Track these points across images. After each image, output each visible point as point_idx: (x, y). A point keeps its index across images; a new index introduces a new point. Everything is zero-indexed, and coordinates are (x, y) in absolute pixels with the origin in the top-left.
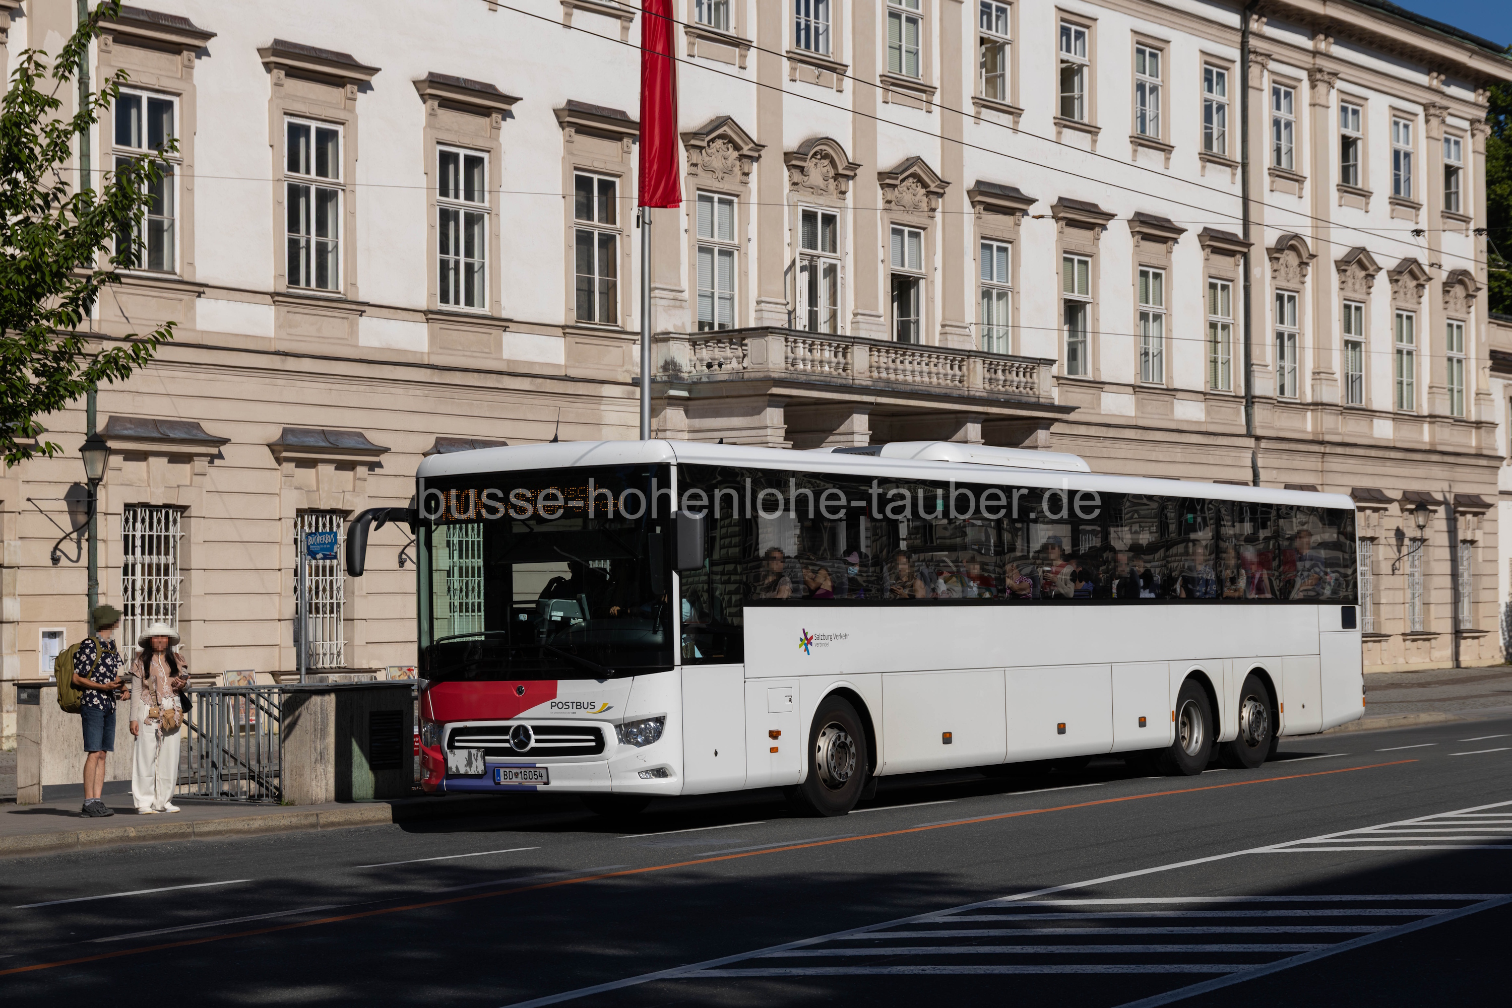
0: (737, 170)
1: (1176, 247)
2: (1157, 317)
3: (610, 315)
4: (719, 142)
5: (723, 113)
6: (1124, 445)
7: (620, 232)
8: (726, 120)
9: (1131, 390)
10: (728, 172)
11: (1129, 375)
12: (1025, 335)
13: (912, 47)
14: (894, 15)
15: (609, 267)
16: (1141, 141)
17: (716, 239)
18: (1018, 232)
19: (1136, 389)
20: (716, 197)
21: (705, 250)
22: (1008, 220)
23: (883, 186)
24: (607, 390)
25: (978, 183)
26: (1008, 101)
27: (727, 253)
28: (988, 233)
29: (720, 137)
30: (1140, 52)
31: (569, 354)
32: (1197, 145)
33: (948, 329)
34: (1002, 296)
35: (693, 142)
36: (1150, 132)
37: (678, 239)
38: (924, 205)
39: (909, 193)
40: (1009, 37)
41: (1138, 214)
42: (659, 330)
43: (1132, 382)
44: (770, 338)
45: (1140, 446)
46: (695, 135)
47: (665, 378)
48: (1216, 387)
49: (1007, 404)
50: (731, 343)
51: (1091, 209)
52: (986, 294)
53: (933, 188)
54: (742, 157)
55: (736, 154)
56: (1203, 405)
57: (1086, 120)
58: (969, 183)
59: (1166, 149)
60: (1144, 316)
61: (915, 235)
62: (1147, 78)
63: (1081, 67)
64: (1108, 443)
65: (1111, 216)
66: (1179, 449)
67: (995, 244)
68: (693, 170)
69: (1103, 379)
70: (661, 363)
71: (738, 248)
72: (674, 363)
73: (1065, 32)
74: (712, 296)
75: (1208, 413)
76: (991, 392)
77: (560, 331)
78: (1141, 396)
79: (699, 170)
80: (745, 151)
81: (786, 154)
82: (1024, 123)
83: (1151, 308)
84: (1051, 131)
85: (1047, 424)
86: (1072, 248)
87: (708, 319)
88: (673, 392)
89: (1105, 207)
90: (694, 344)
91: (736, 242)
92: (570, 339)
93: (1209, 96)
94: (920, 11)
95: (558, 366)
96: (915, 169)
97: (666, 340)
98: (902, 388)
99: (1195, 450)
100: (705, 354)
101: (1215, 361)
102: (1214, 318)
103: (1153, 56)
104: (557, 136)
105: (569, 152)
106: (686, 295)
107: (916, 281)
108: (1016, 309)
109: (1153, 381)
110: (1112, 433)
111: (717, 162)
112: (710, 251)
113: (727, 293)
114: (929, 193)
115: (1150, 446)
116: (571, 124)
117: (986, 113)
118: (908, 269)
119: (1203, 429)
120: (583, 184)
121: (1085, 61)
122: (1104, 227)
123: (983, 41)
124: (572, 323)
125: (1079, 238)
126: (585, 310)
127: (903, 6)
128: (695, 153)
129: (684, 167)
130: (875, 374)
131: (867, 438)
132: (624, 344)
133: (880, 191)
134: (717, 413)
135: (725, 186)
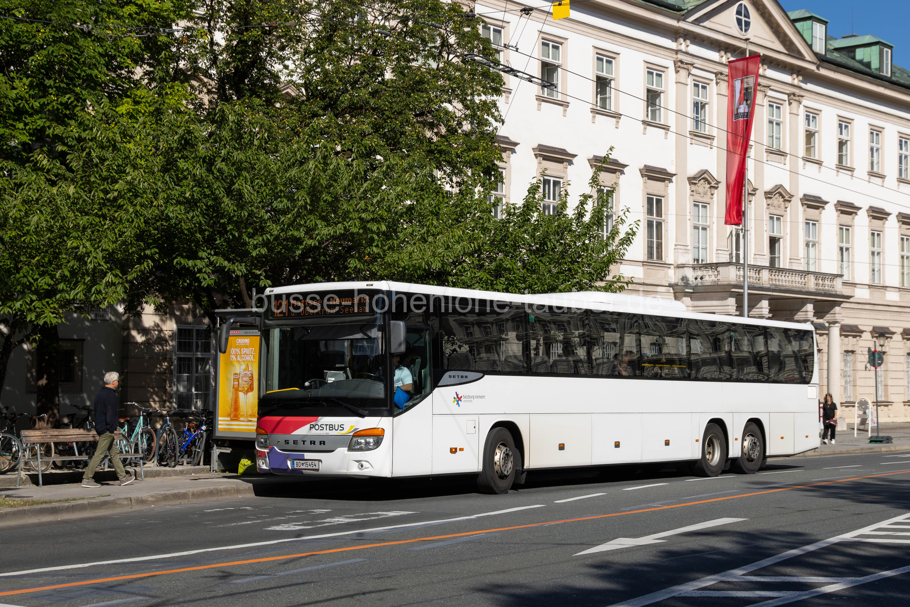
0: (709, 192)
1: (887, 222)
2: (879, 253)
3: (660, 257)
4: (702, 181)
5: (704, 168)
6: (865, 312)
7: (664, 221)
8: (706, 172)
9: (867, 287)
10: (705, 194)
11: (867, 280)
12: (823, 262)
13: (778, 136)
14: (771, 122)
15: (659, 236)
16: (872, 174)
17: (700, 223)
18: (820, 217)
19: (870, 286)
20: (701, 204)
21: (696, 228)
22: (816, 211)
23: (766, 198)
24: (660, 289)
25: (805, 195)
26: (816, 158)
27: (704, 229)
28: (809, 217)
29: (703, 179)
30: (872, 133)
31: (645, 274)
32: (896, 175)
33: (792, 261)
34: (813, 245)
35: (693, 181)
36: (875, 170)
37: (686, 223)
38: (782, 206)
39: (777, 200)
40: (817, 129)
41: (871, 207)
42: (679, 263)
43: (868, 283)
44: (730, 267)
45: (872, 313)
46: (694, 178)
47: (683, 284)
48: (903, 285)
49: (825, 295)
50: (712, 269)
51: (851, 205)
52: (807, 245)
53: (787, 198)
54: (711, 187)
55: (709, 186)
56: (898, 294)
57: (849, 165)
58: (801, 195)
59: (882, 177)
60: (873, 253)
61: (778, 219)
62: (874, 145)
63: (847, 141)
64: (858, 311)
65: (859, 208)
66: (888, 314)
67: (811, 222)
68: (692, 193)
69: (887, 285)
70: (681, 277)
71: (709, 227)
72: (686, 277)
73: (840, 126)
74: (698, 248)
75: (900, 297)
76: (817, 289)
77: (641, 264)
78: (872, 289)
79: (694, 193)
80: (713, 185)
83: (876, 249)
85: (839, 304)
86: (843, 223)
87: (697, 257)
88: (687, 290)
89: (857, 204)
90: (694, 268)
91: (708, 224)
92: (645, 267)
93: (901, 152)
94: (781, 120)
95: (640, 279)
96: (780, 190)
97: (683, 267)
99: (895, 314)
100: (699, 273)
101: (903, 274)
102: (903, 253)
103: (877, 135)
104: (640, 180)
105: (645, 187)
106: (689, 248)
107: (779, 239)
108: (820, 251)
109: (876, 282)
110: (860, 306)
111: (701, 190)
112: (698, 228)
113: (704, 246)
114: (785, 201)
115: (876, 313)
116: (646, 175)
118: (776, 234)
119: (898, 304)
120: (650, 201)
121: (848, 138)
123: (807, 131)
124: (646, 260)
125: (846, 219)
126: (650, 254)
127: (774, 118)
128: (693, 186)
129: (689, 192)
130: (771, 282)
131: (768, 310)
132: (665, 269)
133: (765, 200)
134: (705, 299)
135: (704, 200)
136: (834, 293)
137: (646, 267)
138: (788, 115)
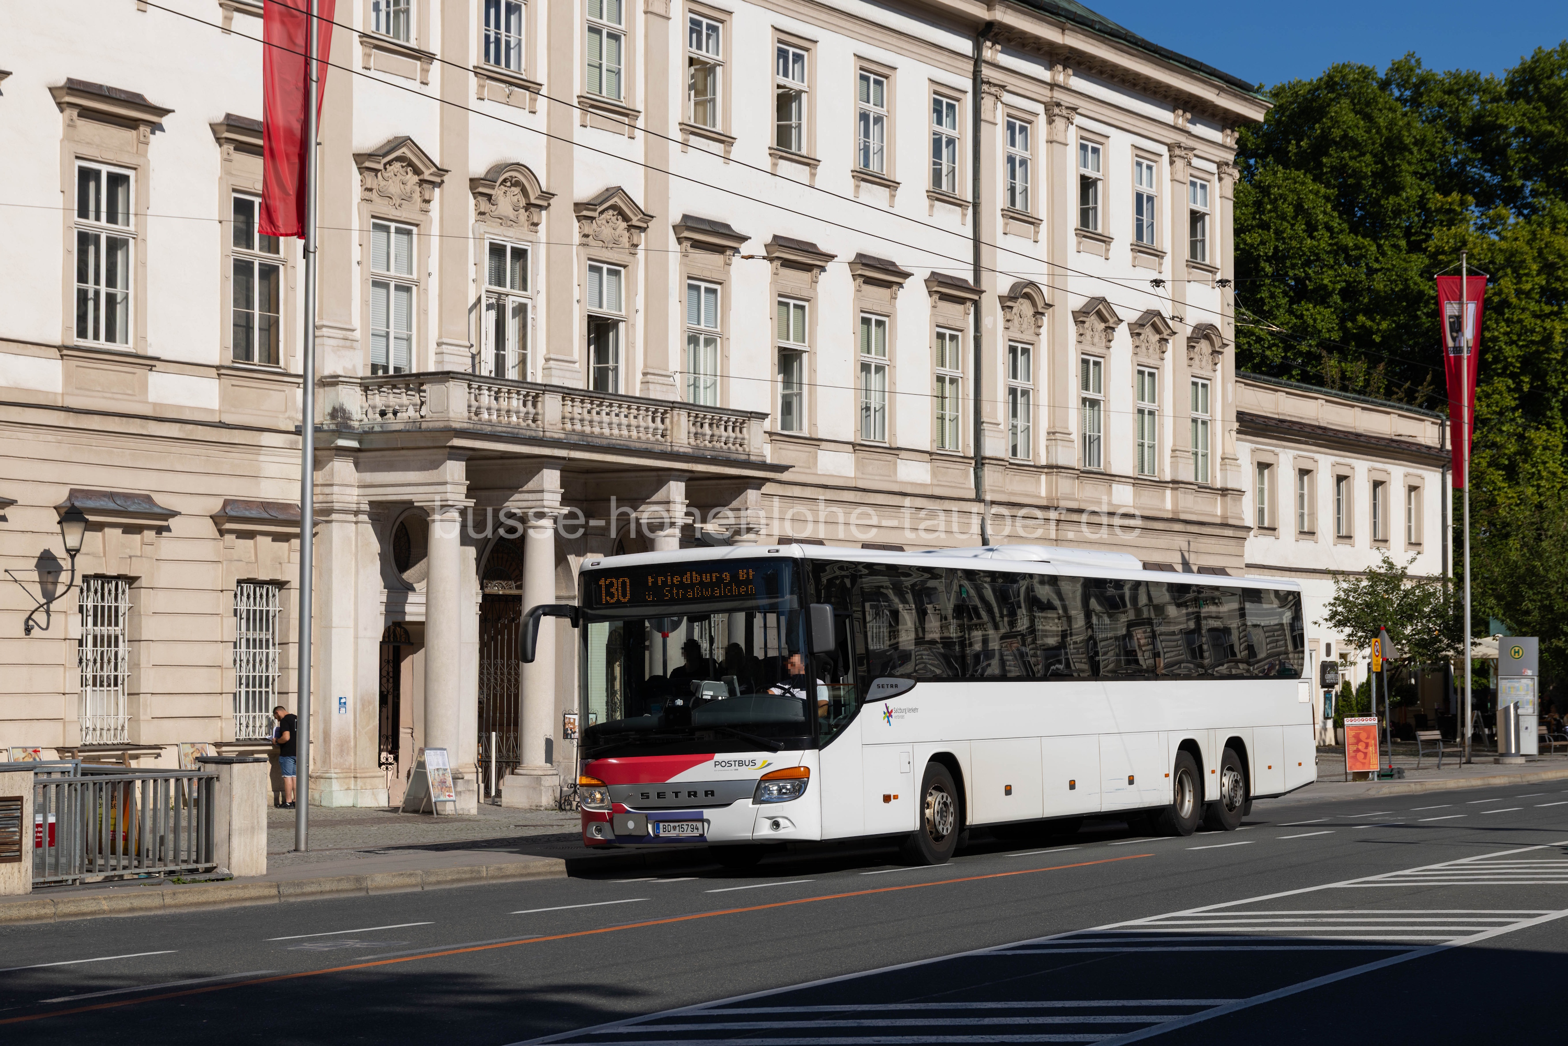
0: (417, 196)
1: (901, 293)
2: (880, 369)
3: (271, 355)
4: (397, 166)
5: (403, 133)
7: (284, 262)
8: (406, 141)
9: (850, 448)
10: (407, 198)
11: (849, 432)
12: (735, 386)
13: (614, 66)
14: (594, 30)
15: (271, 301)
16: (864, 176)
17: (392, 273)
18: (728, 273)
19: (856, 447)
20: (393, 225)
21: (380, 284)
22: (717, 259)
23: (579, 218)
24: (268, 439)
25: (685, 217)
26: (719, 129)
27: (404, 289)
28: (696, 273)
29: (398, 159)
30: (864, 78)
31: (223, 398)
32: (926, 182)
33: (650, 378)
34: (709, 342)
35: (367, 164)
36: (874, 167)
37: (350, 272)
38: (625, 240)
39: (609, 226)
40: (720, 58)
41: (860, 256)
42: (327, 372)
43: (852, 439)
44: (451, 384)
46: (370, 156)
47: (333, 427)
48: (943, 446)
49: (714, 461)
50: (408, 388)
51: (809, 249)
52: (693, 340)
53: (635, 222)
54: (422, 182)
55: (416, 179)
56: (928, 466)
57: (804, 152)
58: (675, 217)
59: (891, 185)
60: (865, 367)
61: (614, 273)
62: (871, 107)
63: (799, 92)
65: (830, 257)
67: (703, 285)
68: (368, 195)
69: (820, 436)
70: (327, 409)
71: (417, 284)
72: (343, 410)
73: (782, 54)
74: (387, 335)
75: (934, 474)
76: (697, 447)
77: (214, 371)
78: (861, 454)
79: (374, 196)
80: (427, 176)
81: (471, 180)
82: (736, 152)
83: (874, 359)
84: (766, 162)
85: (758, 483)
86: (788, 291)
87: (382, 361)
88: (341, 442)
89: (823, 247)
90: (366, 389)
91: (415, 276)
92: (224, 380)
93: (938, 128)
94: (623, 27)
95: (212, 411)
96: (615, 200)
97: (335, 384)
98: (598, 441)
100: (379, 400)
101: (942, 418)
102: (942, 371)
103: (878, 83)
104: (213, 153)
105: (227, 172)
106: (357, 335)
107: (616, 324)
108: (725, 357)
109: (874, 439)
110: (829, 495)
111: (394, 188)
112: (386, 286)
113: (404, 333)
114: (630, 227)
116: (230, 141)
117: (694, 140)
118: (607, 311)
119: (929, 492)
120: (242, 208)
121: (804, 86)
122: (823, 269)
123: (692, 62)
124: (228, 363)
125: (795, 280)
126: (243, 349)
127: (605, 21)
128: (369, 176)
129: (357, 192)
130: (568, 426)
131: (559, 497)
132: (286, 388)
133: (576, 224)
134: (391, 467)
135: (403, 214)
136: (743, 457)
137: (226, 381)
138: (640, 18)
